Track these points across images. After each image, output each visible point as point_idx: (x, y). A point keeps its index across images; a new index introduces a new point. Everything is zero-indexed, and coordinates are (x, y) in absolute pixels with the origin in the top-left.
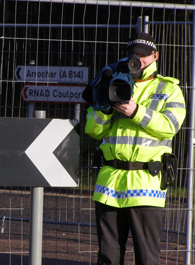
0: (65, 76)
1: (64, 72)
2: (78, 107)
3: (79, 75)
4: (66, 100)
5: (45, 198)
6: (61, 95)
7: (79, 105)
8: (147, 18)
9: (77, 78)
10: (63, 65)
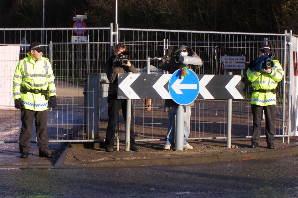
0: (237, 60)
1: (237, 58)
2: (242, 71)
3: (242, 59)
4: (238, 68)
5: (232, 103)
6: (236, 66)
7: (242, 70)
8: (267, 39)
9: (242, 60)
10: (236, 56)
